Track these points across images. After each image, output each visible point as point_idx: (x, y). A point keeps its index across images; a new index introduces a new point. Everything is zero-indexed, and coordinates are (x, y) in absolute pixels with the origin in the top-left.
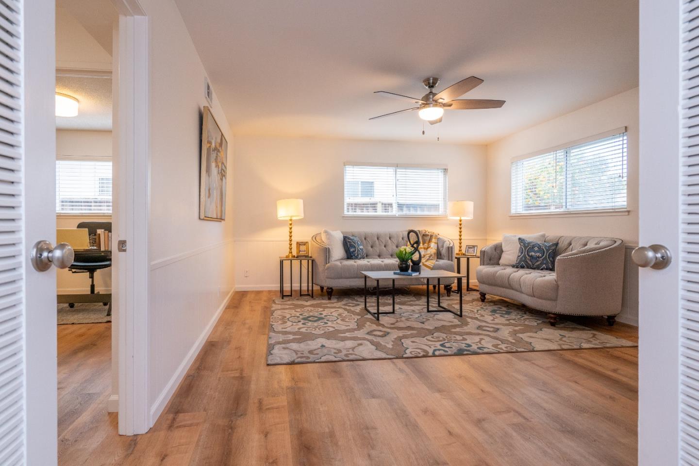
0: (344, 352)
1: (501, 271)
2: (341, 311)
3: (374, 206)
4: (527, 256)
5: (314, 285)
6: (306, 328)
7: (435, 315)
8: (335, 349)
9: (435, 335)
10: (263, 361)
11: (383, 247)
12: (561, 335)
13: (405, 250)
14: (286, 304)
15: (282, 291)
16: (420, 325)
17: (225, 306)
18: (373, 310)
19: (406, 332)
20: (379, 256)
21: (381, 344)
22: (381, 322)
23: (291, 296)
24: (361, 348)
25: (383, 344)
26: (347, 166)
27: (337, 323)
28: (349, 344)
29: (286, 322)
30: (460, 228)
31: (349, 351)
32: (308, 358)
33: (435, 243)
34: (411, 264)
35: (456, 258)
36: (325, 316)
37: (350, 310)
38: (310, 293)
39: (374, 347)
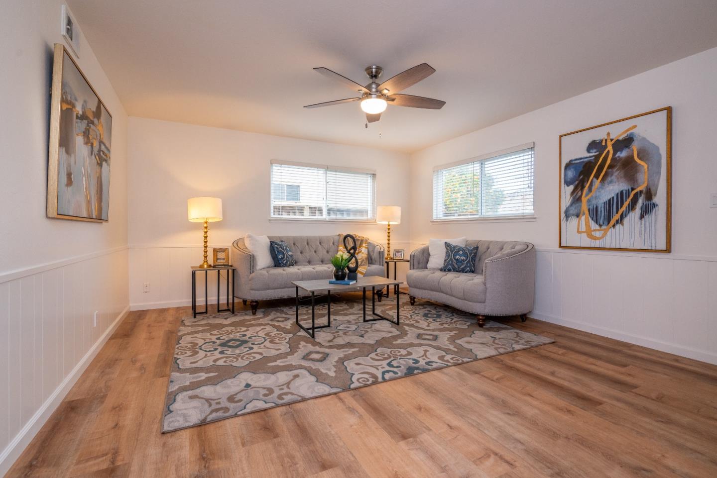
0: (277, 392)
1: (431, 275)
2: (268, 328)
3: (301, 210)
4: (453, 259)
5: (235, 298)
6: (224, 359)
7: (372, 324)
8: (264, 388)
9: (379, 350)
10: (156, 427)
11: (314, 253)
12: (492, 337)
13: (342, 257)
14: (199, 325)
15: (194, 307)
16: (359, 340)
17: (109, 337)
18: (307, 324)
19: (346, 351)
20: (309, 262)
21: (322, 373)
22: (317, 340)
23: (206, 312)
24: (298, 382)
25: (324, 371)
26: (273, 165)
27: (264, 346)
28: (283, 377)
29: (198, 352)
30: (389, 233)
31: (282, 389)
32: (226, 409)
33: (366, 248)
34: (347, 272)
35: (386, 262)
36: (250, 338)
37: (280, 326)
38: (231, 306)
39: (313, 379)
